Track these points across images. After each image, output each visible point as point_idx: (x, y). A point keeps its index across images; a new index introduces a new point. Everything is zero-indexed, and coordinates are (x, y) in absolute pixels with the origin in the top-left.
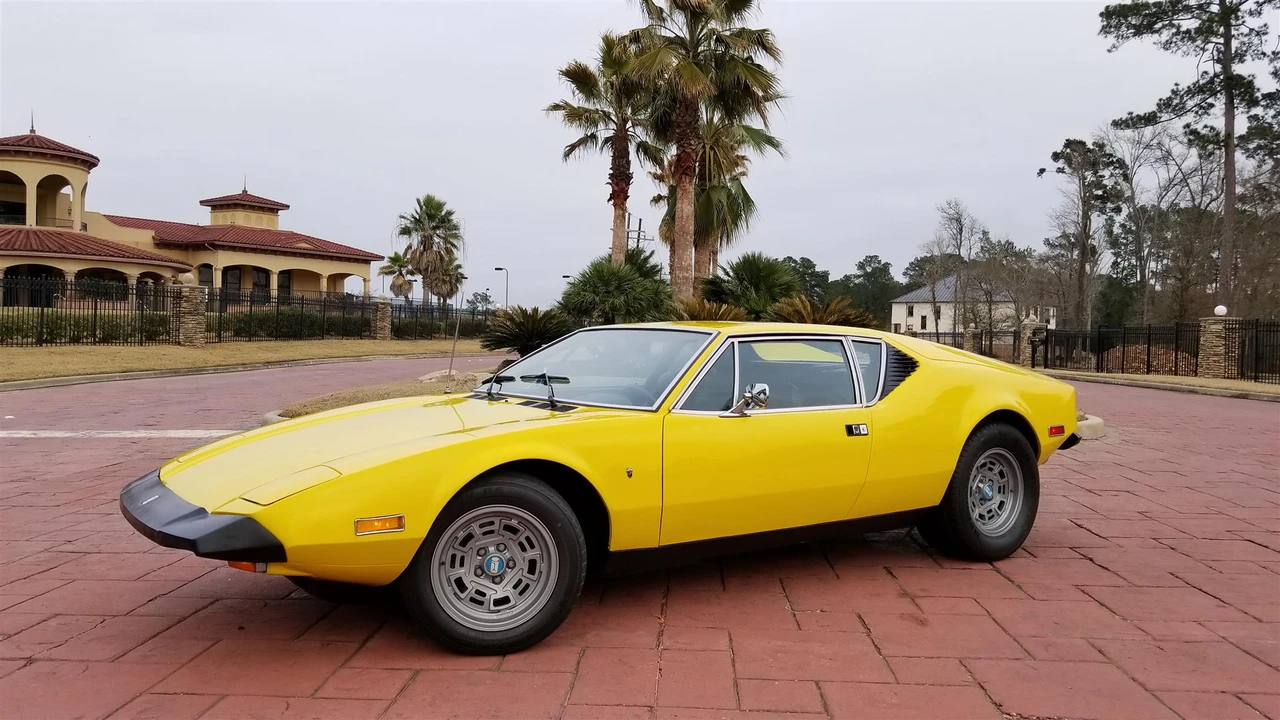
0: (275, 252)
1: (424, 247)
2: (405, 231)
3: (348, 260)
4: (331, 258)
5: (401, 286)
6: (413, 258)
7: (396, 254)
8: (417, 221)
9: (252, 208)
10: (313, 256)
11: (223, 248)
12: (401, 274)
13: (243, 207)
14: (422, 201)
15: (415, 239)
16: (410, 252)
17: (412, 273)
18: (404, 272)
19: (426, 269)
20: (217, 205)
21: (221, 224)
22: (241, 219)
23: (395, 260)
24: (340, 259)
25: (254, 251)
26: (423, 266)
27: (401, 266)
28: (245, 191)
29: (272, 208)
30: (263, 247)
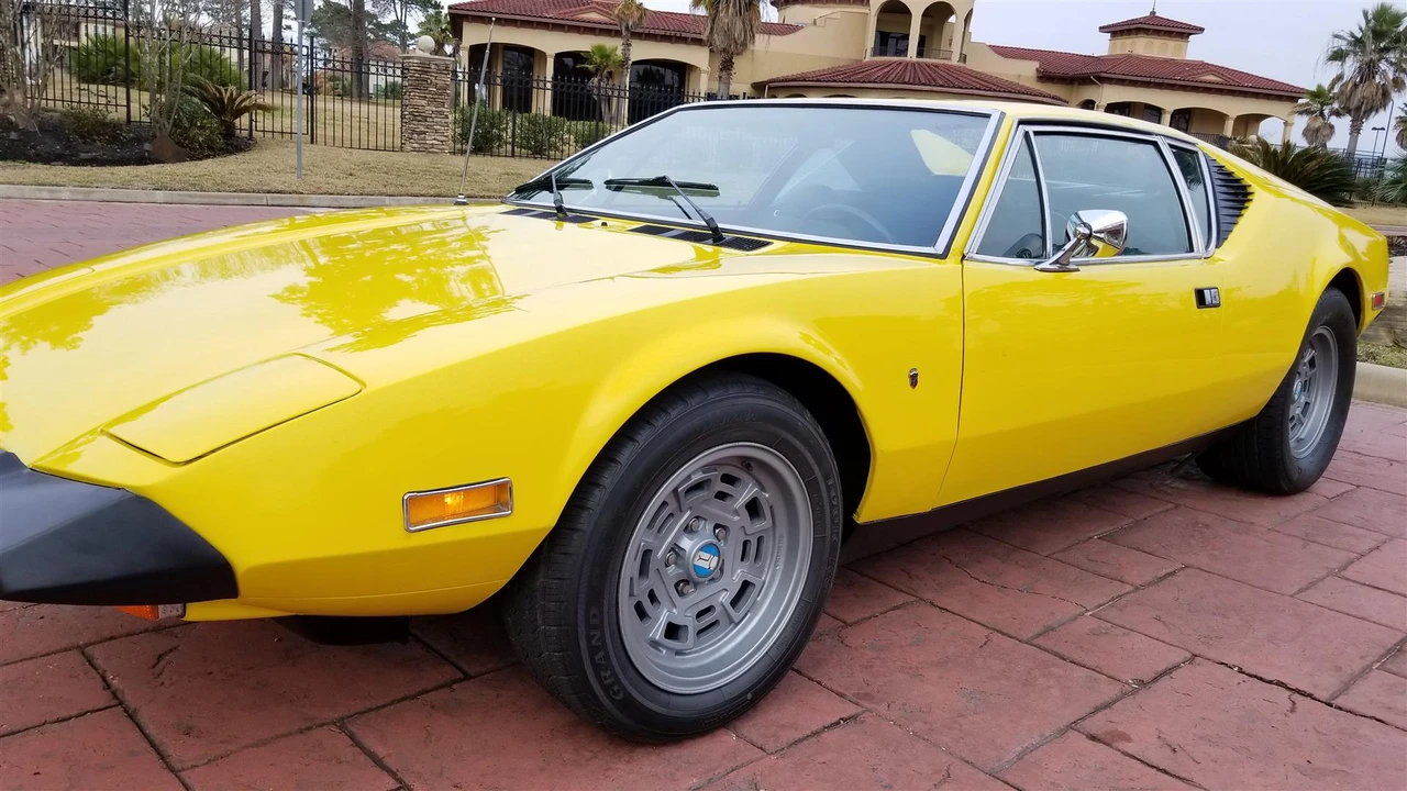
0: (1172, 87)
1: (1361, 79)
2: (1338, 56)
3: (1268, 97)
4: (1245, 94)
5: (1317, 130)
6: (1341, 92)
7: (1319, 87)
8: (1358, 42)
9: (1158, 33)
10: (1220, 92)
11: (1110, 81)
12: (1322, 114)
13: (1147, 31)
14: (1370, 12)
15: (1350, 67)
16: (1340, 84)
17: (1337, 114)
18: (1326, 112)
19: (1358, 108)
20: (1118, 31)
21: (1118, 53)
22: (1142, 47)
23: (1318, 95)
24: (1256, 95)
25: (1147, 84)
26: (1354, 104)
27: (1323, 104)
28: (1153, 13)
29: (1182, 32)
30: (1157, 80)
